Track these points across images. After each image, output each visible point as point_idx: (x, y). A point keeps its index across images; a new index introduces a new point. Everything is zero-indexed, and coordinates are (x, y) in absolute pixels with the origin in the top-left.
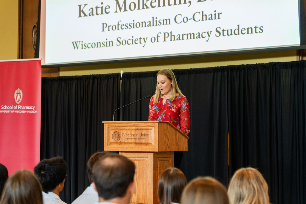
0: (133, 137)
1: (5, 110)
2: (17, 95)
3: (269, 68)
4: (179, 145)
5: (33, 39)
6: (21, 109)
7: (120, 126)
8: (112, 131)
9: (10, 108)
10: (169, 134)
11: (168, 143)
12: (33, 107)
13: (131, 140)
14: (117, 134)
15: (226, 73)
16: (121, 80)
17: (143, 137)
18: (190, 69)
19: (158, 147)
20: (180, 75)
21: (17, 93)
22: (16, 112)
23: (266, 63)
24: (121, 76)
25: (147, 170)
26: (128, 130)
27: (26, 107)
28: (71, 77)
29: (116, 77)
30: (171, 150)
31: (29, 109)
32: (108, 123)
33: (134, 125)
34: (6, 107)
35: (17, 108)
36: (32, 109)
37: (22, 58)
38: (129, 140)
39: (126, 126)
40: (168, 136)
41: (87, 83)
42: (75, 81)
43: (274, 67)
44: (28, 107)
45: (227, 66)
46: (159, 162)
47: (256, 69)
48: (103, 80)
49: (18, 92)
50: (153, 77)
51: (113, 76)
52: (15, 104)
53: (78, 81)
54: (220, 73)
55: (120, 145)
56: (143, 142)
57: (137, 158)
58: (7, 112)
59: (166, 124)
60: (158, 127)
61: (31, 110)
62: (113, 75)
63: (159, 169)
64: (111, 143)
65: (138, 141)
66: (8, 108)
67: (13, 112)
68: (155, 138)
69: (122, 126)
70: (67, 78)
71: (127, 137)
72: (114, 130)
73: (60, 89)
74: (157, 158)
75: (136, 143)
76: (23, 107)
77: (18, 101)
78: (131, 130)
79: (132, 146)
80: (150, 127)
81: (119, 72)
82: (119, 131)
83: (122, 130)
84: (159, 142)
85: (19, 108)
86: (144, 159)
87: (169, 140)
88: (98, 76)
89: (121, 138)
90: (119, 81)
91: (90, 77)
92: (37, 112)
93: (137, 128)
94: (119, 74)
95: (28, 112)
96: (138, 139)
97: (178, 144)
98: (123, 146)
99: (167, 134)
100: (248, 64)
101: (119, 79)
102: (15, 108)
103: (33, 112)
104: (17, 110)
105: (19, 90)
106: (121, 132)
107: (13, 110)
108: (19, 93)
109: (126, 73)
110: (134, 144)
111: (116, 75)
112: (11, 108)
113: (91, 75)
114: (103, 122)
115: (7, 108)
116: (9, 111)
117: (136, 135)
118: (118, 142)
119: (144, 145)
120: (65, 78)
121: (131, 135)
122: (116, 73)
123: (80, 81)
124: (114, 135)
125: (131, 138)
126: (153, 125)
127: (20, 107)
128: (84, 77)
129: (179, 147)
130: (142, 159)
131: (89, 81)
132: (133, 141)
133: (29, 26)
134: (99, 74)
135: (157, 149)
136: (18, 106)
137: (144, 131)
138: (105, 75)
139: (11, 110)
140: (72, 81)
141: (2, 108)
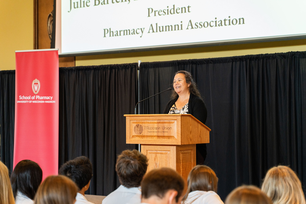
0: (155, 130)
1: (23, 100)
2: (34, 85)
3: (288, 57)
4: (201, 138)
5: (49, 28)
6: (39, 99)
7: (142, 119)
8: (134, 124)
10: (191, 126)
11: (191, 136)
12: (51, 97)
13: (153, 133)
14: (139, 127)
15: (244, 62)
16: (138, 70)
17: (166, 130)
18: (208, 58)
19: (181, 140)
20: (199, 64)
21: (35, 84)
22: (33, 102)
23: (285, 52)
24: (139, 66)
25: (169, 163)
26: (150, 123)
27: (44, 97)
28: (88, 67)
29: (134, 67)
30: (194, 143)
31: (47, 99)
32: (130, 116)
33: (156, 118)
34: (24, 97)
35: (35, 98)
36: (50, 99)
37: (38, 49)
38: (152, 133)
39: (148, 119)
40: (191, 129)
41: (104, 73)
42: (93, 71)
43: (293, 57)
44: (46, 97)
45: (246, 56)
46: (181, 155)
47: (275, 58)
48: (120, 70)
49: (36, 82)
50: (171, 67)
51: (131, 66)
52: (33, 94)
53: (96, 71)
54: (238, 63)
55: (142, 138)
56: (166, 135)
57: (159, 150)
59: (188, 117)
60: (180, 120)
61: (48, 100)
62: (130, 64)
63: (181, 161)
64: (133, 136)
65: (160, 134)
66: (26, 98)
67: (31, 102)
68: (178, 131)
69: (144, 119)
70: (85, 68)
71: (149, 131)
72: (136, 123)
73: (78, 79)
74: (180, 151)
75: (158, 137)
76: (41, 97)
77: (36, 92)
78: (153, 123)
79: (154, 139)
80: (173, 120)
81: (137, 62)
82: (141, 124)
83: (145, 123)
84: (181, 135)
85: (36, 98)
86: (167, 152)
87: (192, 133)
88: (115, 66)
89: (143, 131)
90: (136, 71)
91: (108, 67)
92: (55, 102)
93: (159, 121)
94: (137, 64)
95: (46, 102)
96: (161, 132)
97: (200, 136)
98: (145, 139)
99: (189, 127)
100: (267, 53)
101: (137, 69)
102: (33, 98)
103: (51, 102)
104: (35, 100)
105: (36, 81)
106: (143, 125)
107: (31, 100)
108: (37, 84)
109: (144, 63)
110: (157, 137)
111: (134, 65)
112: (28, 98)
113: (108, 66)
114: (125, 115)
116: (26, 101)
117: (158, 128)
118: (140, 135)
119: (166, 139)
120: (83, 68)
121: (153, 129)
122: (133, 63)
123: (97, 71)
124: (136, 128)
125: (153, 131)
126: (176, 119)
127: (38, 97)
128: (101, 67)
129: (201, 139)
130: (165, 152)
131: (106, 71)
132: (155, 134)
133: (44, 15)
134: (116, 64)
135: (180, 143)
136: (35, 97)
137: (166, 124)
138: (123, 65)
139: (29, 100)
140: (89, 71)
141: (19, 99)
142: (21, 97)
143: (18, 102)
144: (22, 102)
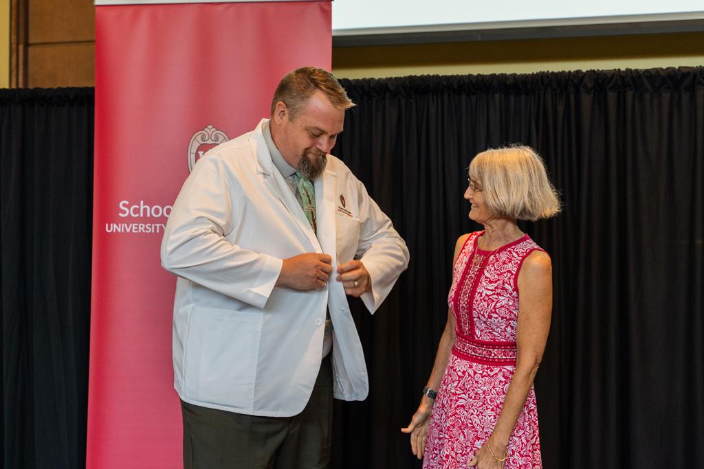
1: (138, 220)
2: (201, 153)
9: (162, 211)
21: (204, 148)
34: (142, 206)
41: (561, 109)
42: (497, 96)
48: (648, 96)
49: (210, 142)
53: (512, 97)
58: (151, 230)
66: (157, 211)
70: (455, 86)
105: (210, 135)
115: (151, 211)
116: (158, 225)
123: (523, 96)
131: (572, 97)
140: (473, 98)
141: (121, 215)
142: (129, 207)
143: (109, 229)
144: (135, 230)
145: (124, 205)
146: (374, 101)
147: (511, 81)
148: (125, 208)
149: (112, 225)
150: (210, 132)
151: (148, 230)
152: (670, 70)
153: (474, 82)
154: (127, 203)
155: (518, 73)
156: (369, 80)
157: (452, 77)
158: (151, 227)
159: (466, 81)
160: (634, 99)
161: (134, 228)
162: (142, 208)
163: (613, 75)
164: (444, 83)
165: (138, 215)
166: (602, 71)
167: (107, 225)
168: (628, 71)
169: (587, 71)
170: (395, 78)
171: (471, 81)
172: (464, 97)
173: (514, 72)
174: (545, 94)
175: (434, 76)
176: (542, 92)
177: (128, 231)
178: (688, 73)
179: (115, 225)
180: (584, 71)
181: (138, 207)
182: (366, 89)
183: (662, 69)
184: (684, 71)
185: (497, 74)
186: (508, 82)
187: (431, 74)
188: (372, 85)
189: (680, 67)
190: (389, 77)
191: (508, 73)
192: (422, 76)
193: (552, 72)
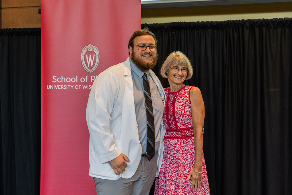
1: (61, 84)
2: (87, 55)
9: (71, 80)
21: (88, 53)
22: (84, 87)
35: (89, 79)
41: (236, 35)
42: (209, 30)
48: (272, 30)
49: (90, 51)
52: (83, 73)
53: (216, 31)
58: (66, 88)
66: (68, 80)
67: (78, 87)
70: (192, 26)
77: (90, 68)
85: (92, 79)
102: (83, 80)
104: (89, 83)
107: (79, 83)
108: (93, 53)
112: (73, 80)
115: (66, 80)
116: (69, 86)
123: (220, 31)
131: (241, 31)
139: (75, 84)
140: (200, 31)
141: (53, 81)
142: (56, 78)
143: (48, 88)
144: (59, 88)
145: (54, 77)
146: (158, 33)
147: (215, 24)
148: (55, 79)
149: (49, 86)
150: (90, 47)
151: (65, 88)
152: (281, 19)
153: (200, 25)
154: (56, 77)
155: (218, 21)
156: (156, 24)
157: (191, 22)
158: (66, 87)
159: (197, 24)
160: (266, 31)
161: (59, 87)
162: (62, 78)
163: (258, 21)
164: (188, 25)
165: (60, 82)
166: (253, 20)
167: (47, 86)
168: (264, 20)
169: (247, 20)
170: (167, 23)
171: (199, 24)
172: (196, 31)
173: (216, 20)
174: (229, 29)
175: (183, 22)
176: (228, 28)
177: (56, 88)
178: (288, 20)
179: (51, 86)
180: (245, 20)
181: (60, 78)
182: (155, 28)
183: (277, 19)
184: (286, 19)
185: (209, 21)
186: (214, 25)
187: (182, 22)
188: (157, 26)
189: (285, 18)
190: (164, 23)
191: (214, 21)
192: (178, 22)
193: (232, 20)
